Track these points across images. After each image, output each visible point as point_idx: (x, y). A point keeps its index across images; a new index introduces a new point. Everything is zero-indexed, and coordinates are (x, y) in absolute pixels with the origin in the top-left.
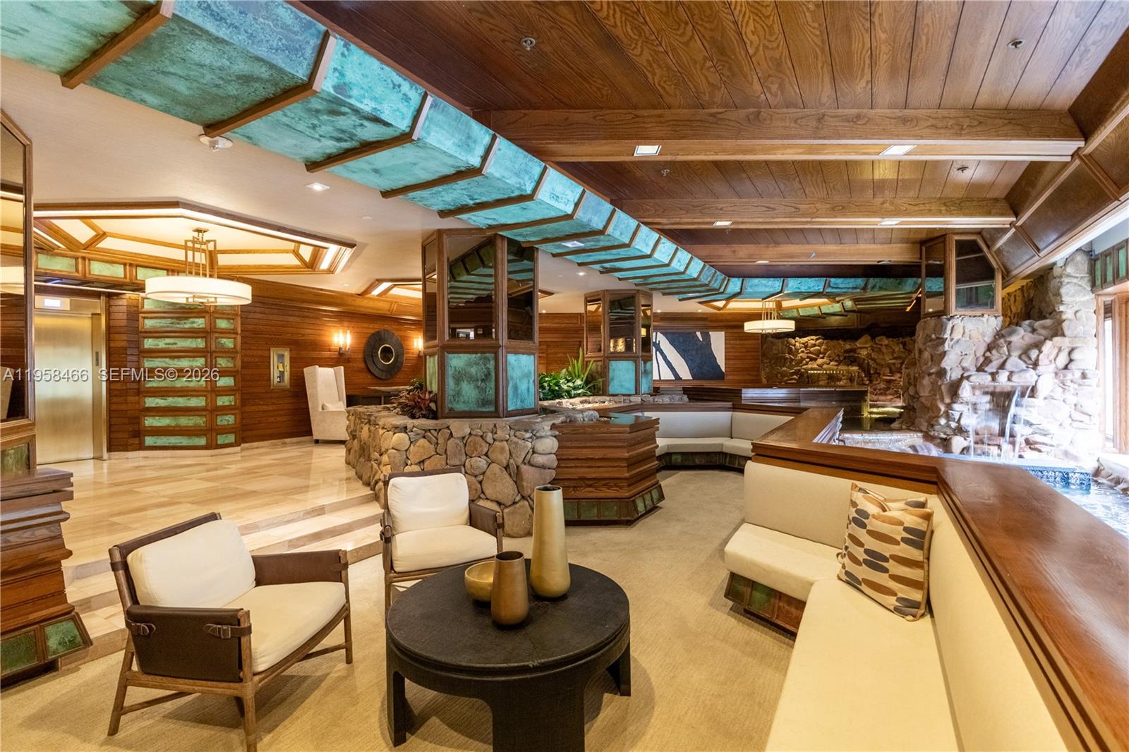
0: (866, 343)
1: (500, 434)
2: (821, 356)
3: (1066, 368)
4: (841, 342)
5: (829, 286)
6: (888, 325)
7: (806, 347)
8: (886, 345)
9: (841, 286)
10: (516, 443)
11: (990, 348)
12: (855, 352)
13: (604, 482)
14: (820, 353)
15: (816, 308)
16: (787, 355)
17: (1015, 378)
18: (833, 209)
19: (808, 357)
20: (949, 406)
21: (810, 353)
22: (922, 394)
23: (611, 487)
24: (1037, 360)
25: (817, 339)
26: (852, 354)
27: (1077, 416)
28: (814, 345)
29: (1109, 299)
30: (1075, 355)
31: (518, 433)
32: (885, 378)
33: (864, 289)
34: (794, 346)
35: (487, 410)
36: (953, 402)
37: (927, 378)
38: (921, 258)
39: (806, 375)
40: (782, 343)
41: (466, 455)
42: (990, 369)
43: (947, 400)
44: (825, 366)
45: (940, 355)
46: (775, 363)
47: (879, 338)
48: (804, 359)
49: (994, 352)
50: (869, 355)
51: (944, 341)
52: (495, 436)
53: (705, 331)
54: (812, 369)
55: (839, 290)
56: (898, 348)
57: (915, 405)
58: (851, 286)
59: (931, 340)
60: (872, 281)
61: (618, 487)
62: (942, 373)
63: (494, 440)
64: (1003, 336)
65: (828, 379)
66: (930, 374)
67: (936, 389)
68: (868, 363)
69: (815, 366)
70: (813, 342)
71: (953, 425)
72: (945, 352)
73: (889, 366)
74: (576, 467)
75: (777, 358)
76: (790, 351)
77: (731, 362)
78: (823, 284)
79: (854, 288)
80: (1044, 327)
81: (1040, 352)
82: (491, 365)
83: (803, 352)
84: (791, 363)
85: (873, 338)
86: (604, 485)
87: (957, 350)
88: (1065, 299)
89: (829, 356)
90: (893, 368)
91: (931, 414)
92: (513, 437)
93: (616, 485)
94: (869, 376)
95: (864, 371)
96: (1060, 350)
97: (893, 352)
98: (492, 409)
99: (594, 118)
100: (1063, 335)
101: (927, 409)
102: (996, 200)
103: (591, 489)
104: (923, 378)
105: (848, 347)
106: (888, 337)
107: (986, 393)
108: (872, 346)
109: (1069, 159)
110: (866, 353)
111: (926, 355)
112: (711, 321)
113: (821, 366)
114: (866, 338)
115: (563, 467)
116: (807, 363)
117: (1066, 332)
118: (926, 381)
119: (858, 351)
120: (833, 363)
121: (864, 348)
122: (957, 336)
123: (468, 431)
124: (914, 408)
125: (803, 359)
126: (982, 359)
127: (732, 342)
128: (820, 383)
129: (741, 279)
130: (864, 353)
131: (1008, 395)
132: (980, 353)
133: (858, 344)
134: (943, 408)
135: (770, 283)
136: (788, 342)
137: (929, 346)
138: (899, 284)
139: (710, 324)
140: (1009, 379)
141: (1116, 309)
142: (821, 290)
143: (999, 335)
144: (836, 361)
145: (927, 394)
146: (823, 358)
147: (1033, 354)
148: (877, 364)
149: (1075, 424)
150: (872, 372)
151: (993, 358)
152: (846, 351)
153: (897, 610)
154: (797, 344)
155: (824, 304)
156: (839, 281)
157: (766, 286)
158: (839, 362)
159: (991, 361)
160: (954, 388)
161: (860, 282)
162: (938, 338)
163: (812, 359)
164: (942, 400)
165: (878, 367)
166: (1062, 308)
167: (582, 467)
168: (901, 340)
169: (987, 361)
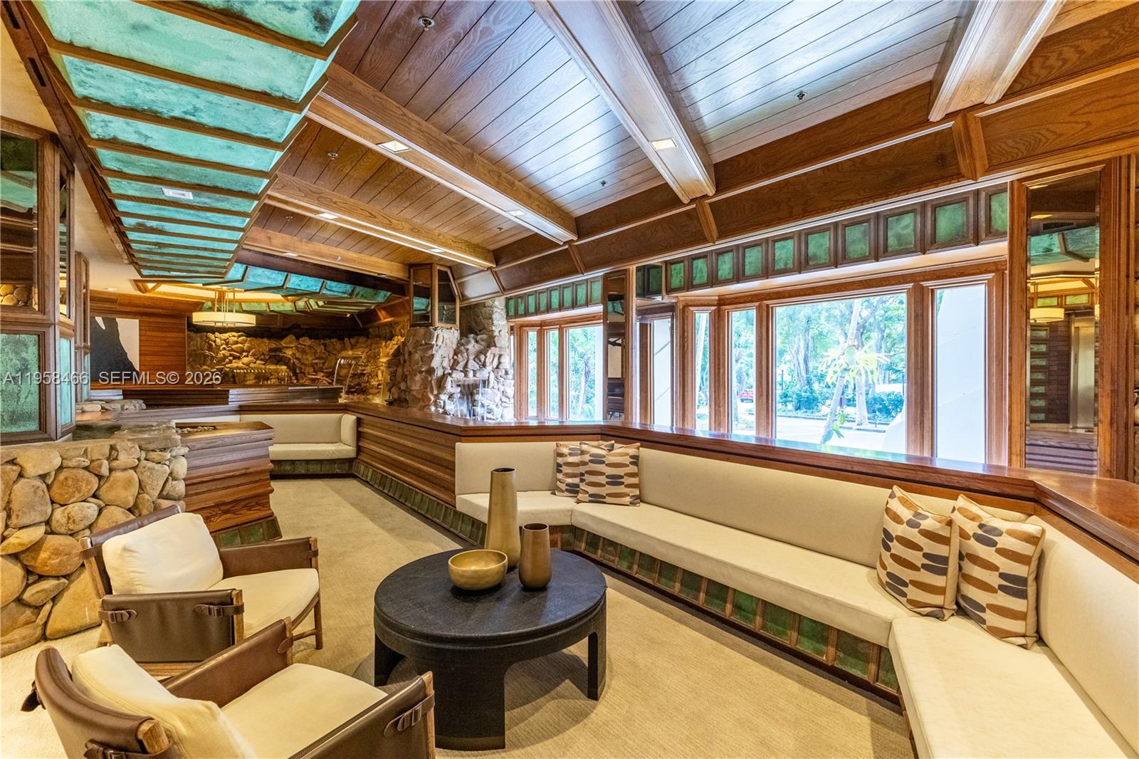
0: (291, 343)
1: (124, 459)
2: (245, 354)
3: (497, 367)
4: (265, 340)
5: (325, 288)
6: (308, 327)
7: (227, 344)
8: (309, 346)
9: (334, 289)
10: (151, 469)
11: (456, 353)
12: (281, 351)
13: (243, 503)
14: (244, 351)
15: (264, 305)
16: (207, 352)
17: (478, 375)
18: (412, 230)
19: (231, 355)
20: (437, 397)
21: (232, 350)
22: (413, 388)
23: (252, 507)
24: (485, 362)
25: (239, 336)
26: (277, 353)
27: (504, 399)
28: (237, 343)
29: (512, 324)
30: (503, 360)
31: (153, 455)
32: (310, 377)
33: (351, 294)
34: (215, 342)
35: (23, 429)
36: (439, 393)
37: (419, 375)
38: (409, 278)
39: (230, 375)
40: (201, 338)
41: (53, 502)
42: (460, 367)
43: (435, 392)
44: (252, 365)
45: (429, 357)
46: (194, 361)
47: (303, 339)
48: (227, 357)
49: (459, 356)
50: (294, 354)
51: (432, 347)
52: (115, 464)
53: (110, 316)
54: (237, 368)
55: (332, 293)
56: (320, 349)
57: (407, 398)
58: (341, 290)
59: (421, 345)
60: (359, 289)
61: (259, 505)
62: (431, 371)
63: (111, 470)
64: (463, 345)
65: (255, 378)
66: (421, 372)
67: (426, 384)
68: (294, 362)
69: (240, 365)
70: (235, 339)
71: (441, 410)
72: (433, 355)
73: (313, 365)
74: (209, 491)
75: (196, 356)
76: (210, 348)
77: (148, 358)
78: (320, 284)
79: (343, 293)
80: (482, 340)
81: (486, 357)
82: (31, 354)
83: (224, 349)
84: (212, 360)
85: (298, 338)
86: (245, 506)
87: (440, 352)
88: (495, 322)
89: (254, 355)
90: (316, 367)
91: (422, 404)
92: (144, 462)
93: (257, 504)
94: (295, 374)
95: (291, 370)
96: (494, 356)
97: (315, 353)
98: (33, 426)
99: (374, 96)
100: (495, 346)
101: (416, 400)
102: (489, 251)
103: (229, 515)
104: (415, 375)
105: (273, 346)
106: (310, 338)
107: (458, 386)
108: (296, 346)
109: (561, 244)
110: (291, 353)
111: (417, 356)
112: (121, 304)
113: (248, 365)
114: (291, 338)
115: (192, 495)
116: (231, 362)
117: (497, 345)
118: (418, 378)
119: (284, 350)
120: (258, 362)
121: (290, 349)
122: (440, 343)
123: (57, 462)
124: (406, 400)
125: (225, 357)
126: (452, 361)
127: (149, 333)
128: (248, 383)
129: (245, 266)
130: (289, 353)
131: (476, 386)
132: (451, 357)
133: (283, 343)
134: (432, 398)
135: (274, 276)
136: (207, 338)
137: (420, 350)
138: (375, 294)
139: (119, 308)
140: (474, 376)
141: (515, 330)
142: (318, 291)
143: (460, 344)
144: (262, 360)
145: (418, 388)
146: (247, 356)
147: (482, 357)
148: (302, 364)
149: (503, 404)
150: (298, 371)
151: (460, 360)
152: (271, 350)
153: (632, 504)
154: (218, 340)
155: (276, 302)
156: (334, 284)
157: (269, 278)
158: (266, 361)
159: (458, 363)
160: (441, 384)
161: (349, 287)
162: (426, 344)
163: (235, 357)
164: (432, 392)
165: (303, 367)
166: (494, 328)
167: (217, 490)
168: (322, 341)
169: (456, 362)
